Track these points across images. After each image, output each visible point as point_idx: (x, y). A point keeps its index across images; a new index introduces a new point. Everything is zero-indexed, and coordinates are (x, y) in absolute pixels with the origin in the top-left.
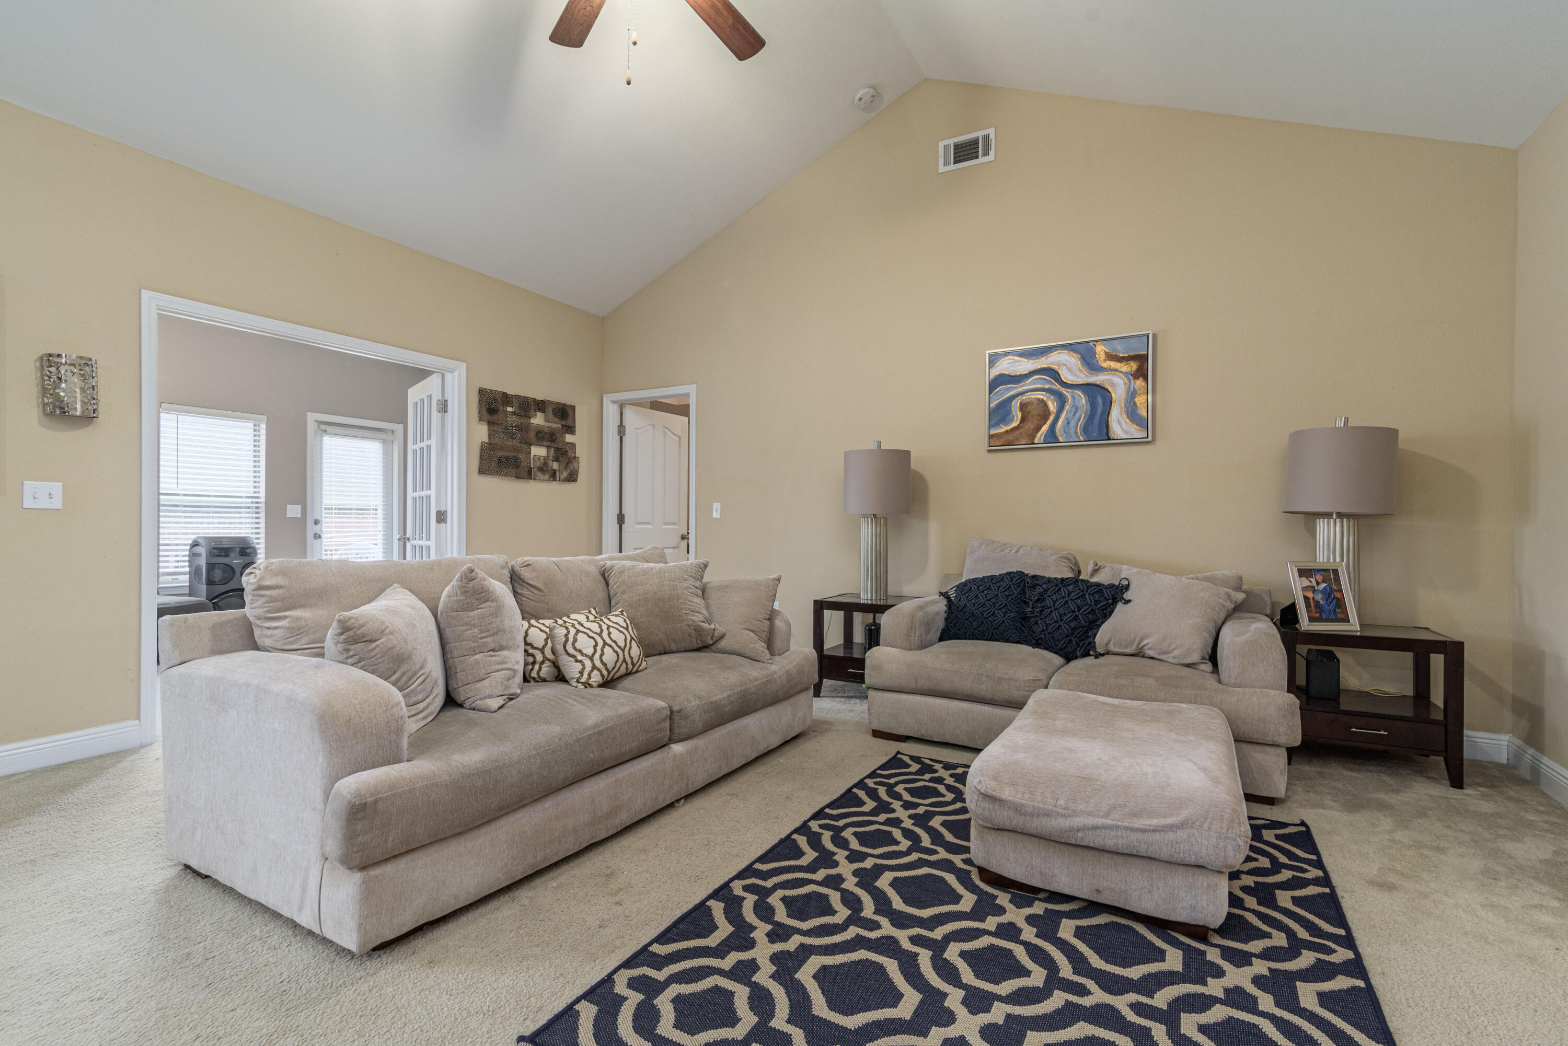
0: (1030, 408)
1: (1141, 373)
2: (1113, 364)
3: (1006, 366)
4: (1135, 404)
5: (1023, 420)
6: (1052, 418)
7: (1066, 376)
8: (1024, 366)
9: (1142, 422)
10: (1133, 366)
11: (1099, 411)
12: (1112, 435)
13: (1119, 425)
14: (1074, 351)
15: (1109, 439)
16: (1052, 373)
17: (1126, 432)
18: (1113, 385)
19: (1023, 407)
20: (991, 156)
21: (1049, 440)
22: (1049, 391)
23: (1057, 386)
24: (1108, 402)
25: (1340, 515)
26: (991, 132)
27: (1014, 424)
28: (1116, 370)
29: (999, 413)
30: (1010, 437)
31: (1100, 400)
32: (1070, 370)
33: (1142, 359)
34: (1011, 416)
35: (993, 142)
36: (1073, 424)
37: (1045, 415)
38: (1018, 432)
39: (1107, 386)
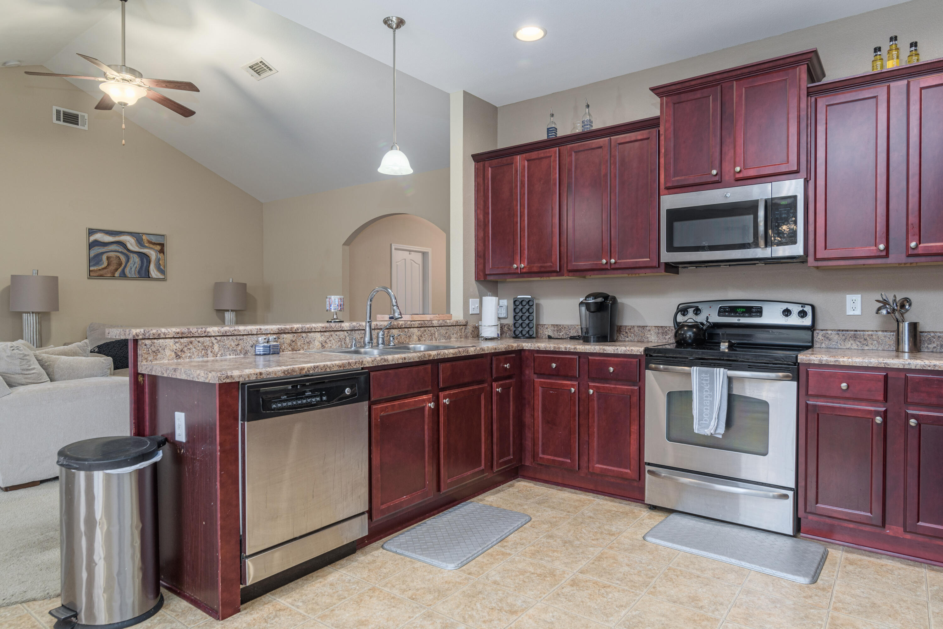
0: (112, 259)
1: (162, 251)
2: (151, 246)
3: (98, 237)
4: (160, 264)
5: (108, 265)
6: (123, 266)
7: (130, 247)
8: (108, 239)
9: (162, 272)
10: (158, 248)
11: (145, 265)
12: (150, 276)
13: (154, 272)
14: (133, 236)
15: (149, 277)
16: (122, 244)
17: (156, 275)
18: (151, 254)
19: (108, 258)
20: (86, 128)
21: (122, 276)
22: (121, 252)
23: (125, 251)
24: (149, 262)
25: (232, 311)
26: (86, 116)
27: (103, 266)
28: (152, 248)
29: (94, 260)
30: (101, 273)
31: (145, 260)
32: (131, 244)
33: (162, 245)
34: (102, 262)
35: (87, 121)
36: (133, 269)
37: (120, 264)
38: (106, 270)
39: (148, 254)
